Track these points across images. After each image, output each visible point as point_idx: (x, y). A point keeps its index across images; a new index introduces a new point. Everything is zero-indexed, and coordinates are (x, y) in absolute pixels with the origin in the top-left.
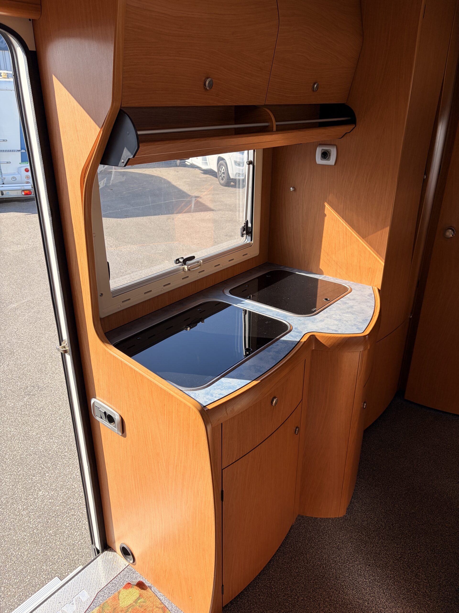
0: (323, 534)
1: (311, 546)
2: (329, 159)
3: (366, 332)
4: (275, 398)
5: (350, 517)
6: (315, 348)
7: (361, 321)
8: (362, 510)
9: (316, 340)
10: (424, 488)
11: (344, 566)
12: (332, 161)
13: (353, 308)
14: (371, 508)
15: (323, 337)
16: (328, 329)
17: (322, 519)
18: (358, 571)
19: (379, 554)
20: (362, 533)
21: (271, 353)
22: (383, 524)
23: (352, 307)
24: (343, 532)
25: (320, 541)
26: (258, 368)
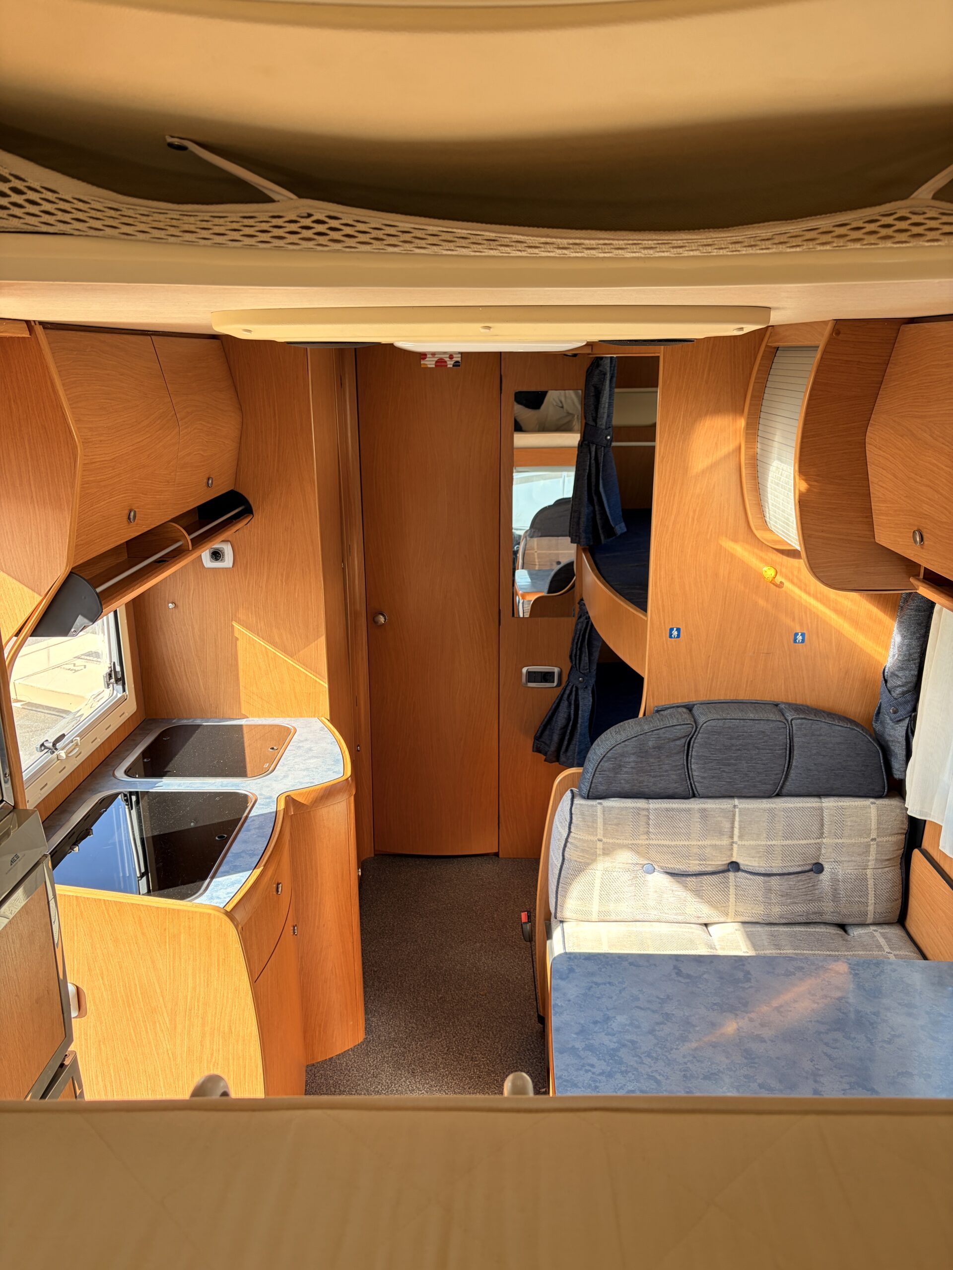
0: (349, 1071)
1: (341, 1091)
2: (223, 560)
3: (346, 773)
4: (278, 884)
5: (373, 1036)
6: (294, 812)
7: (333, 763)
8: (382, 1022)
9: (294, 800)
10: (441, 965)
11: (391, 1091)
12: (228, 561)
13: (313, 750)
14: (392, 1015)
15: (300, 794)
16: (301, 783)
17: (339, 1055)
18: (408, 1088)
19: (424, 1058)
20: (394, 1047)
21: (253, 832)
22: (414, 1025)
23: (310, 749)
24: (371, 1056)
25: (349, 1080)
26: (250, 852)
